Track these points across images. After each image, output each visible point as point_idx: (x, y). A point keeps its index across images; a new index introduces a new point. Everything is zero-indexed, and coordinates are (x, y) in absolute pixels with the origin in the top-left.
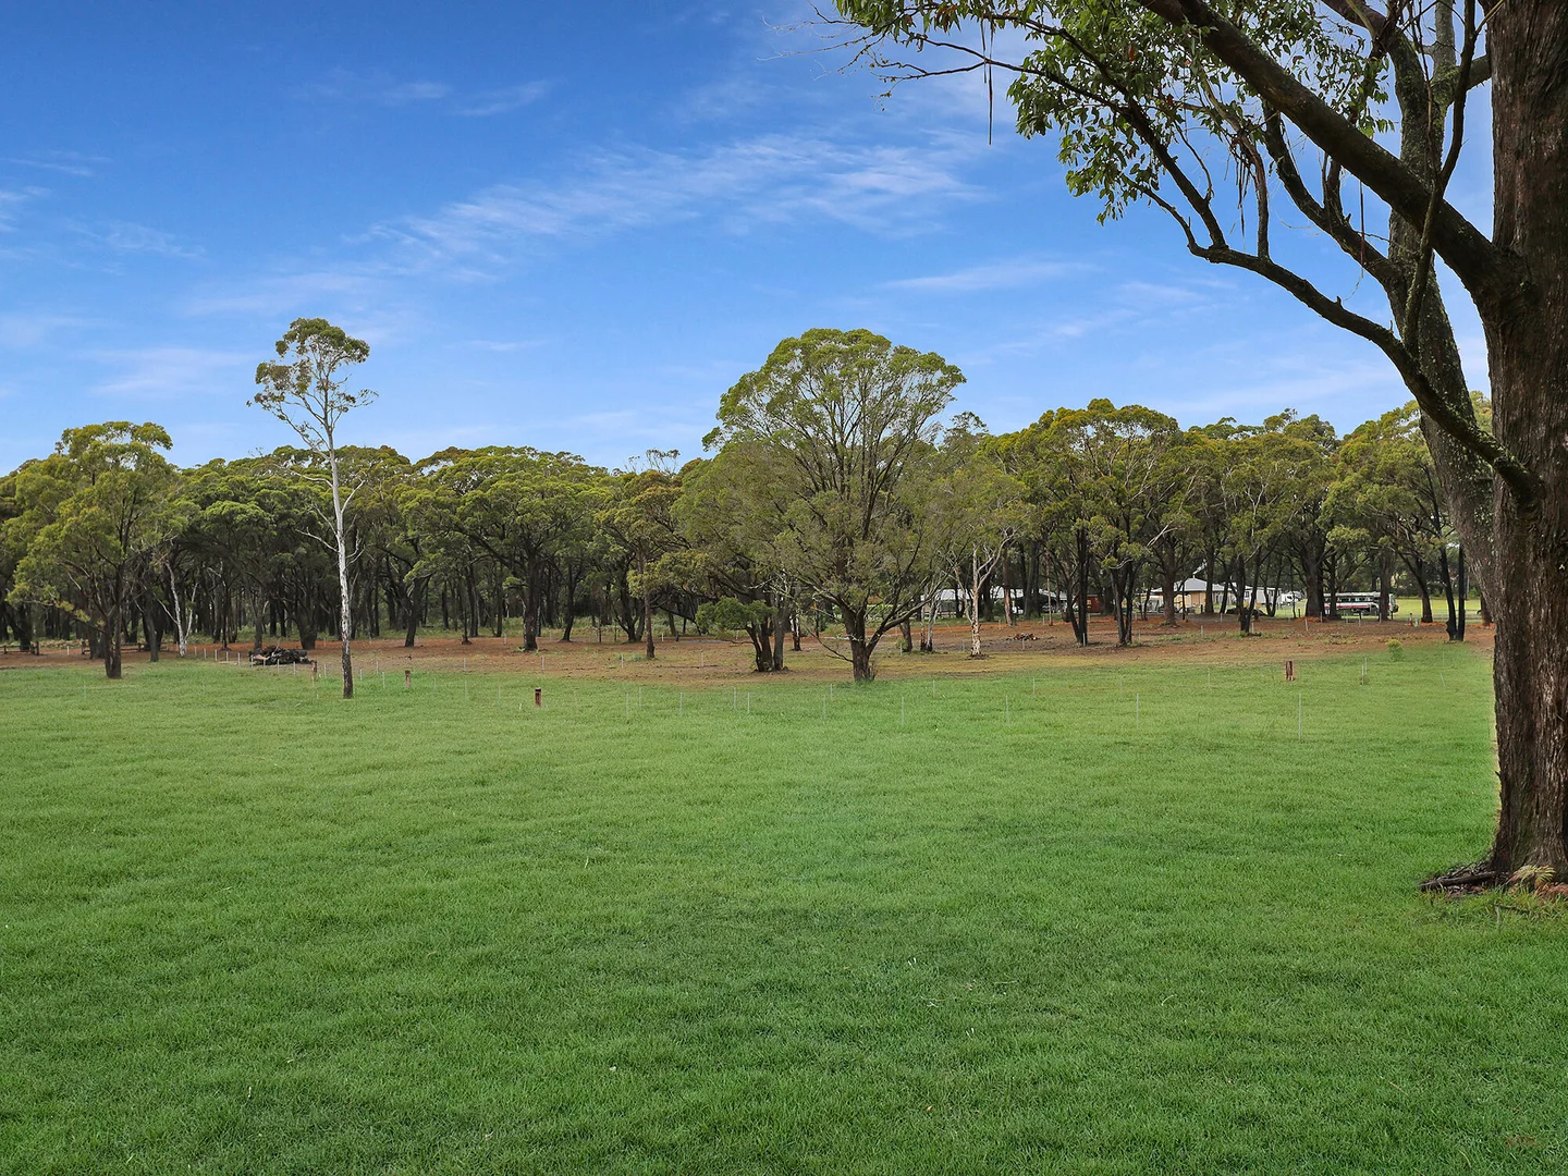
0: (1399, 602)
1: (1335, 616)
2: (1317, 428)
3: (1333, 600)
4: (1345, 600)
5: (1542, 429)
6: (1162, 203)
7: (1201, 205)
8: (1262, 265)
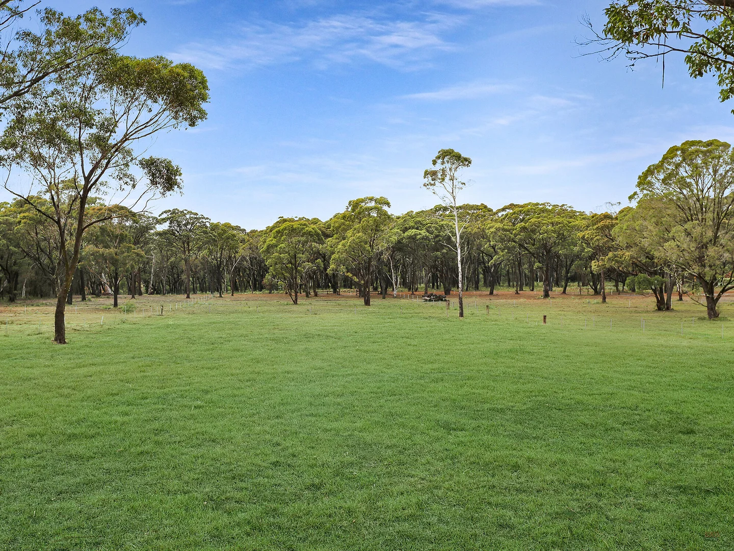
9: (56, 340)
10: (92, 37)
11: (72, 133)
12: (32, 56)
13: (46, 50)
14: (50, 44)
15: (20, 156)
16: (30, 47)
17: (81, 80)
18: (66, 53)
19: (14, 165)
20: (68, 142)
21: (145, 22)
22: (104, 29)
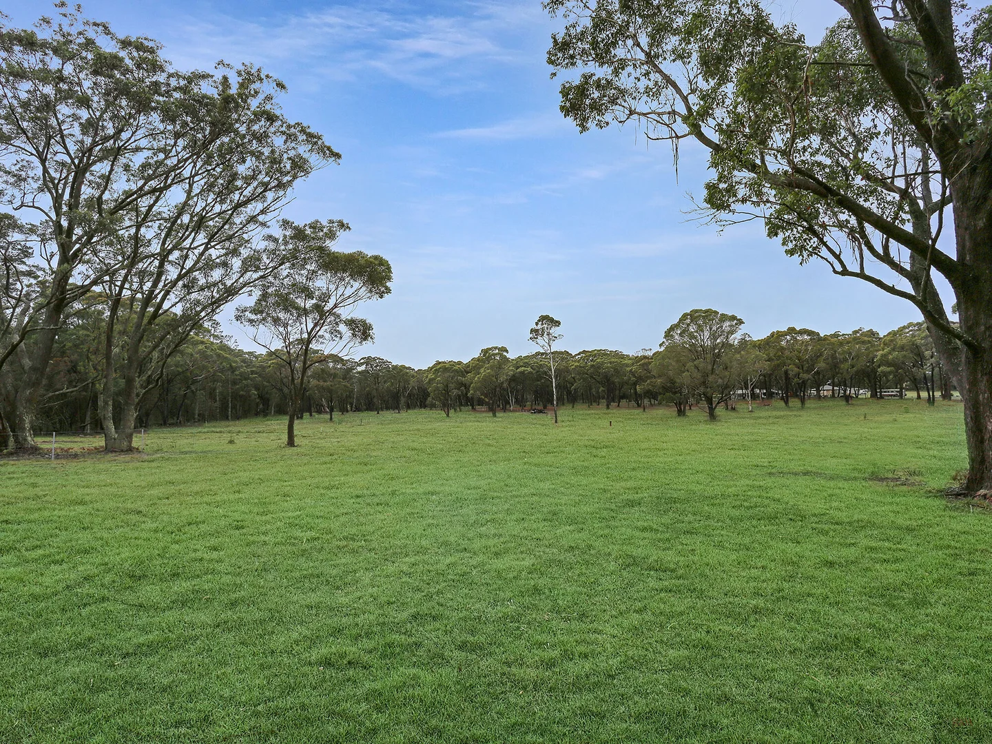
0: (906, 393)
1: (882, 397)
2: (872, 333)
3: (881, 392)
4: (885, 392)
5: (983, 328)
6: (822, 257)
7: (838, 257)
8: (862, 275)
9: (288, 444)
10: (314, 239)
11: (300, 302)
12: (273, 252)
13: (283, 247)
14: (286, 243)
15: (264, 319)
16: (272, 246)
17: (308, 267)
18: (296, 250)
19: (261, 325)
20: (297, 308)
21: (350, 229)
22: (321, 234)
